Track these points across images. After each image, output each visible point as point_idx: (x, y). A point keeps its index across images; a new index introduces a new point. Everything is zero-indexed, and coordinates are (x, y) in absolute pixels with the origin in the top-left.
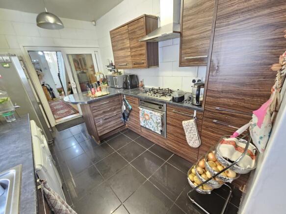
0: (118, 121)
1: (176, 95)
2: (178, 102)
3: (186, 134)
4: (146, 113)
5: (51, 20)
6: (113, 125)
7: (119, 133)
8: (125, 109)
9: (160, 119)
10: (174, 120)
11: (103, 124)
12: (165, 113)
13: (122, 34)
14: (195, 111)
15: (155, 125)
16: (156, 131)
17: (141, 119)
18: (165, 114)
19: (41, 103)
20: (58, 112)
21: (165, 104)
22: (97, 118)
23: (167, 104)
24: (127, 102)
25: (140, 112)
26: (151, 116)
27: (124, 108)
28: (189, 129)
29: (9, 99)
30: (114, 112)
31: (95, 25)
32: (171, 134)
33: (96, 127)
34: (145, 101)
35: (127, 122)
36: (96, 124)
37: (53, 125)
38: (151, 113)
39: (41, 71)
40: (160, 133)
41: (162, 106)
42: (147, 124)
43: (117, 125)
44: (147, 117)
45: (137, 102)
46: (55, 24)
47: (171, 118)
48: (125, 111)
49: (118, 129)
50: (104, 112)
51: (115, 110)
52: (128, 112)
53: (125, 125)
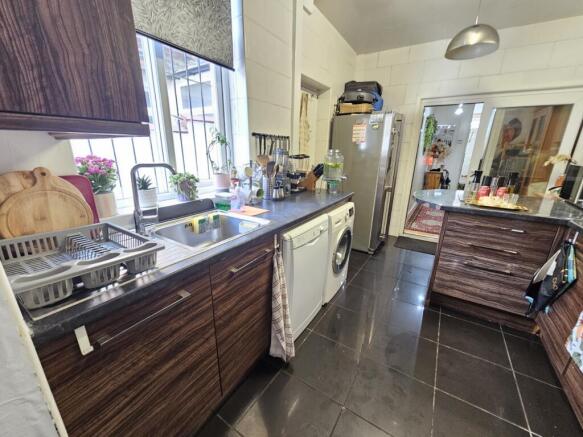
0: (507, 291)
6: (483, 293)
7: (497, 325)
8: (550, 272)
11: (455, 273)
20: (424, 222)
24: (571, 257)
27: (551, 267)
29: (342, 165)
30: (509, 264)
35: (540, 314)
36: (440, 262)
37: (392, 233)
39: (450, 145)
48: (548, 277)
49: (499, 316)
50: (475, 249)
51: (513, 258)
52: (555, 286)
53: (532, 320)
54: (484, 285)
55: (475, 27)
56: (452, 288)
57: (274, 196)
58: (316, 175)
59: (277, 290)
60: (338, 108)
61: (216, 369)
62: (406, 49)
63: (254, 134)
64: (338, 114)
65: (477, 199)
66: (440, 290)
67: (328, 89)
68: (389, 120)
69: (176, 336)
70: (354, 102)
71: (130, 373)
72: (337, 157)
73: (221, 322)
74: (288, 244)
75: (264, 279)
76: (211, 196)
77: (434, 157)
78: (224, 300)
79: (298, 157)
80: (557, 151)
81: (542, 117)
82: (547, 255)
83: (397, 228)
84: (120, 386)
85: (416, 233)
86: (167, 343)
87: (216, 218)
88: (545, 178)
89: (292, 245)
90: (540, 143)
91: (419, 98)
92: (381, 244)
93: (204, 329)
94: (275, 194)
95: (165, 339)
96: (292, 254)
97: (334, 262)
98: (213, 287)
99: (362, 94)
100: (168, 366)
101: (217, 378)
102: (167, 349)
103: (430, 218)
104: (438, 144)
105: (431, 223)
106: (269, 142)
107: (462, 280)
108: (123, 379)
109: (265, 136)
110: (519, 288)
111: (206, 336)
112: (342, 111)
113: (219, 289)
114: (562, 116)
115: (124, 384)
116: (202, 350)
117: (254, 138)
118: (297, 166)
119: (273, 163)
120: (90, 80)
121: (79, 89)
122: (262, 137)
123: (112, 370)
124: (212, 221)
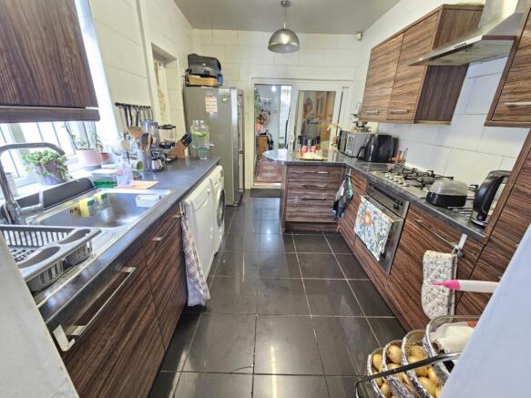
0: (322, 210)
1: (437, 188)
2: (436, 205)
3: (425, 282)
4: (368, 210)
5: (285, 39)
7: (320, 232)
8: (342, 194)
9: (388, 230)
10: (415, 243)
11: (297, 206)
12: (402, 220)
13: (389, 53)
14: (464, 237)
15: (375, 239)
16: (373, 253)
17: (358, 220)
18: (401, 224)
19: (243, 152)
20: (264, 174)
21: (407, 203)
22: (293, 192)
23: (413, 203)
24: (350, 183)
25: (361, 205)
26: (375, 218)
27: (342, 191)
28: (434, 273)
29: (208, 135)
30: (323, 194)
31: (360, 40)
32: (399, 269)
33: (286, 206)
34: (375, 188)
35: (340, 219)
36: (288, 201)
38: (375, 213)
39: (269, 114)
40: (378, 259)
41: (402, 204)
42: (364, 233)
43: (321, 217)
44: (367, 220)
45: (364, 185)
46: (288, 44)
47: (411, 235)
48: (342, 197)
49: (322, 226)
50: (306, 187)
51: (325, 189)
52: (345, 201)
53: (336, 224)
54: (313, 210)
55: (284, 30)
56: (296, 216)
57: (153, 167)
58: (184, 143)
59: (189, 249)
60: (187, 79)
61: (158, 330)
62: (234, 32)
63: (117, 104)
64: (188, 86)
65: (302, 155)
66: (290, 220)
67: (175, 59)
68: (234, 94)
69: (128, 309)
70: (202, 76)
71: (101, 356)
72: (203, 127)
73: (156, 288)
74: (191, 208)
75: (177, 243)
76: (87, 174)
77: (261, 123)
78: (155, 268)
79: (165, 127)
80: (331, 121)
81: (322, 99)
82: (339, 184)
83: (250, 183)
84: (96, 371)
85: (261, 184)
86: (123, 319)
87: (104, 197)
88: (328, 139)
89: (193, 208)
90: (322, 115)
91: (250, 78)
92: (240, 196)
93: (146, 298)
94: (154, 165)
95: (121, 316)
96: (194, 216)
97: (218, 217)
98: (147, 258)
99: (207, 68)
100: (127, 339)
101: (160, 337)
102: (123, 325)
103: (266, 171)
104: (263, 113)
105: (269, 175)
106: (133, 112)
107: (301, 209)
108: (96, 364)
109: (129, 106)
110: (329, 206)
111: (149, 303)
112: (191, 83)
113: (151, 259)
114: (331, 98)
115: (98, 368)
116: (147, 317)
117: (117, 108)
118: (164, 136)
119: (147, 135)
120: (50, 67)
121: (44, 76)
122: (127, 107)
123: (87, 359)
124: (101, 201)
